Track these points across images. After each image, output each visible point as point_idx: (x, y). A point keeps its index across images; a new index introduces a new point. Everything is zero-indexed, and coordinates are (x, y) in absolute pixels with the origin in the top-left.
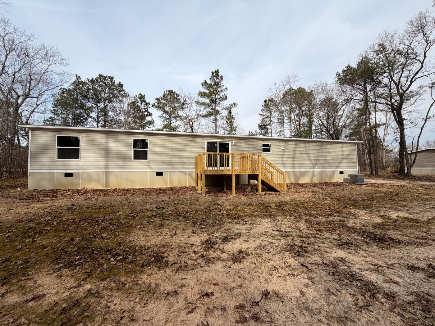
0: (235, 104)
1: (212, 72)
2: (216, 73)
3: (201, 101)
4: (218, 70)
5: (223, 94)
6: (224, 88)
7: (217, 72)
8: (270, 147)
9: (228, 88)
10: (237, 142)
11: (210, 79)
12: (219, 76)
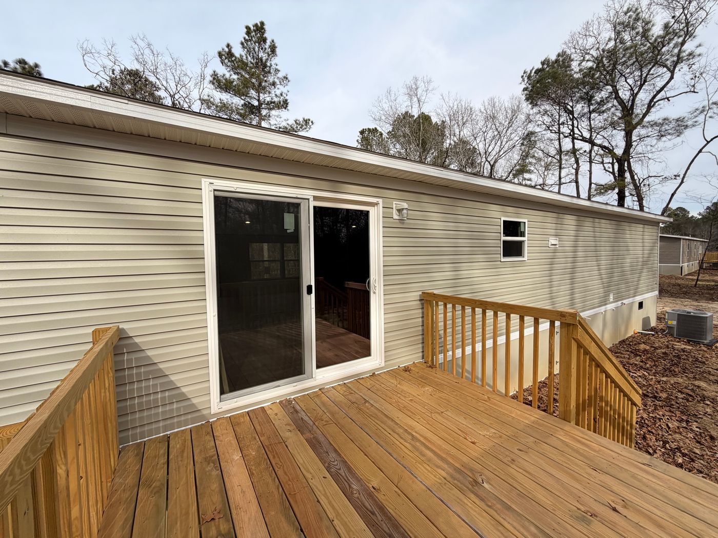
0: (306, 122)
1: (248, 28)
2: (257, 33)
3: (217, 101)
4: (262, 23)
5: (278, 93)
6: (280, 75)
7: (260, 28)
8: (523, 235)
9: (289, 78)
10: (415, 206)
11: (242, 44)
12: (265, 40)
